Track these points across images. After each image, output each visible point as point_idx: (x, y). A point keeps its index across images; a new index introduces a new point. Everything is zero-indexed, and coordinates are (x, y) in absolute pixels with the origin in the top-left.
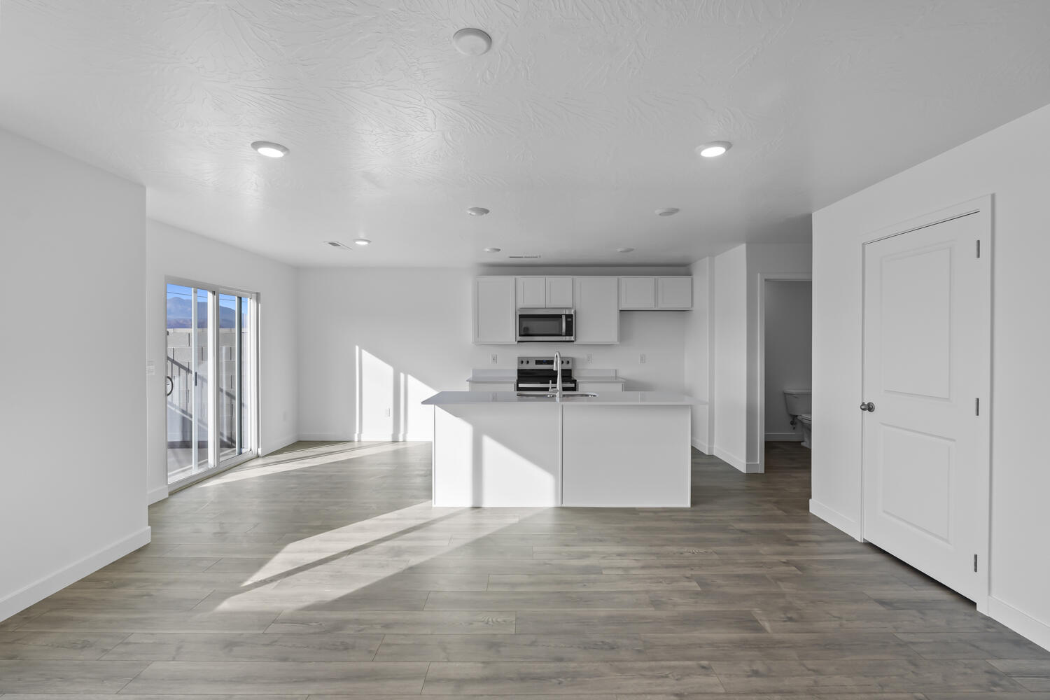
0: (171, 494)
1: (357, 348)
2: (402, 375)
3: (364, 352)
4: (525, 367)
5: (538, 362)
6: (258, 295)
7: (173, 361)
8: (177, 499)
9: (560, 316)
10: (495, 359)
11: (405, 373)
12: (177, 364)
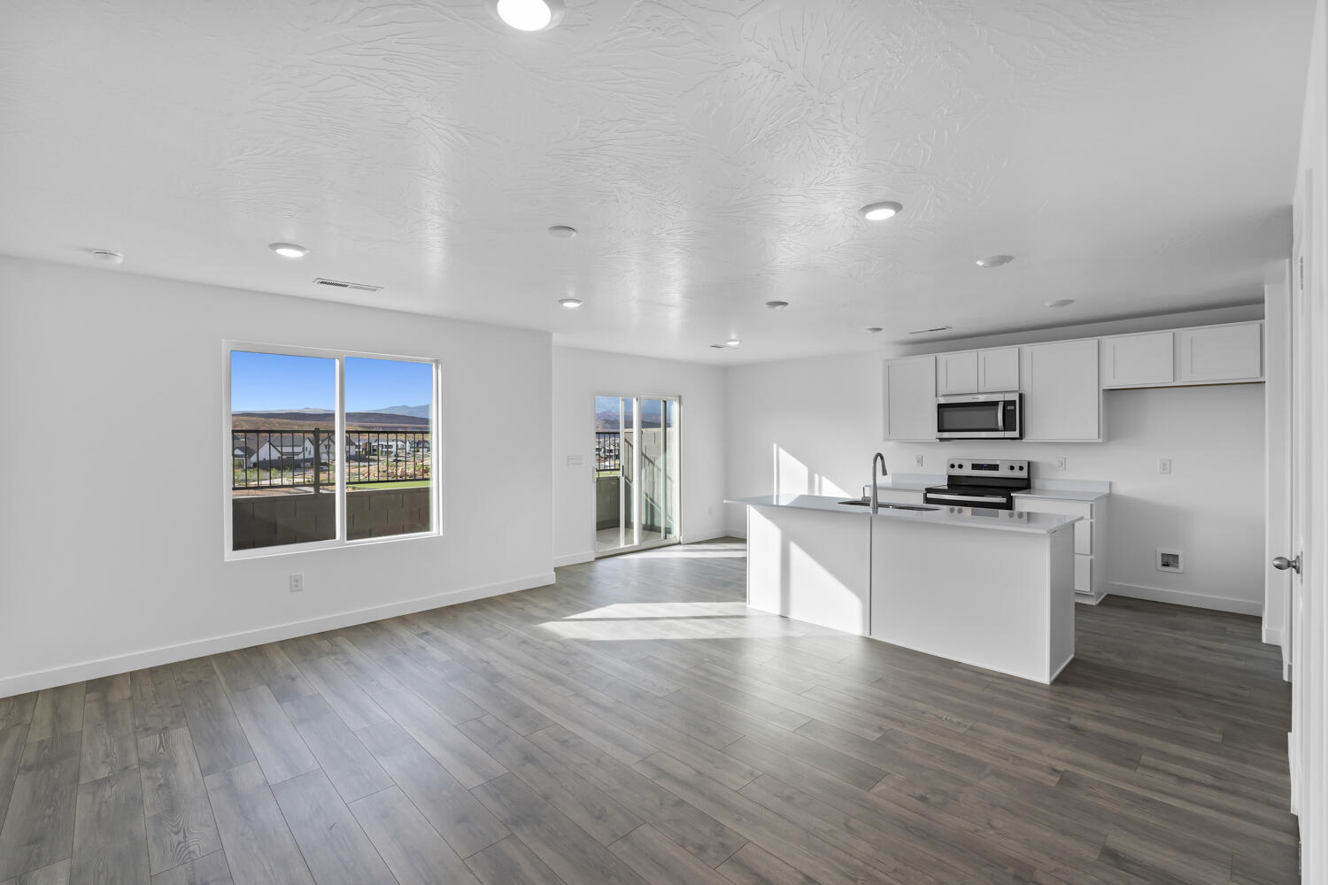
0: (597, 559)
1: (775, 446)
2: (816, 476)
3: (781, 450)
4: (957, 472)
5: (975, 467)
6: (680, 397)
7: (646, 457)
8: (601, 564)
9: (996, 403)
10: (920, 461)
11: (819, 475)
12: (648, 459)
